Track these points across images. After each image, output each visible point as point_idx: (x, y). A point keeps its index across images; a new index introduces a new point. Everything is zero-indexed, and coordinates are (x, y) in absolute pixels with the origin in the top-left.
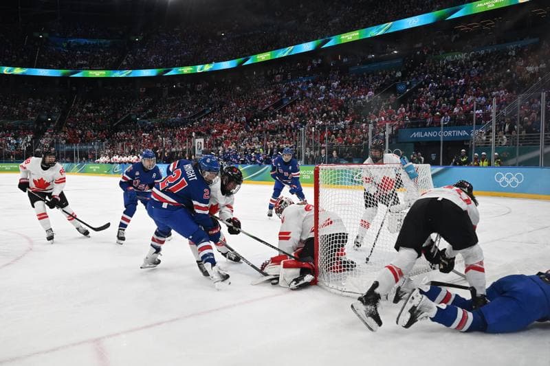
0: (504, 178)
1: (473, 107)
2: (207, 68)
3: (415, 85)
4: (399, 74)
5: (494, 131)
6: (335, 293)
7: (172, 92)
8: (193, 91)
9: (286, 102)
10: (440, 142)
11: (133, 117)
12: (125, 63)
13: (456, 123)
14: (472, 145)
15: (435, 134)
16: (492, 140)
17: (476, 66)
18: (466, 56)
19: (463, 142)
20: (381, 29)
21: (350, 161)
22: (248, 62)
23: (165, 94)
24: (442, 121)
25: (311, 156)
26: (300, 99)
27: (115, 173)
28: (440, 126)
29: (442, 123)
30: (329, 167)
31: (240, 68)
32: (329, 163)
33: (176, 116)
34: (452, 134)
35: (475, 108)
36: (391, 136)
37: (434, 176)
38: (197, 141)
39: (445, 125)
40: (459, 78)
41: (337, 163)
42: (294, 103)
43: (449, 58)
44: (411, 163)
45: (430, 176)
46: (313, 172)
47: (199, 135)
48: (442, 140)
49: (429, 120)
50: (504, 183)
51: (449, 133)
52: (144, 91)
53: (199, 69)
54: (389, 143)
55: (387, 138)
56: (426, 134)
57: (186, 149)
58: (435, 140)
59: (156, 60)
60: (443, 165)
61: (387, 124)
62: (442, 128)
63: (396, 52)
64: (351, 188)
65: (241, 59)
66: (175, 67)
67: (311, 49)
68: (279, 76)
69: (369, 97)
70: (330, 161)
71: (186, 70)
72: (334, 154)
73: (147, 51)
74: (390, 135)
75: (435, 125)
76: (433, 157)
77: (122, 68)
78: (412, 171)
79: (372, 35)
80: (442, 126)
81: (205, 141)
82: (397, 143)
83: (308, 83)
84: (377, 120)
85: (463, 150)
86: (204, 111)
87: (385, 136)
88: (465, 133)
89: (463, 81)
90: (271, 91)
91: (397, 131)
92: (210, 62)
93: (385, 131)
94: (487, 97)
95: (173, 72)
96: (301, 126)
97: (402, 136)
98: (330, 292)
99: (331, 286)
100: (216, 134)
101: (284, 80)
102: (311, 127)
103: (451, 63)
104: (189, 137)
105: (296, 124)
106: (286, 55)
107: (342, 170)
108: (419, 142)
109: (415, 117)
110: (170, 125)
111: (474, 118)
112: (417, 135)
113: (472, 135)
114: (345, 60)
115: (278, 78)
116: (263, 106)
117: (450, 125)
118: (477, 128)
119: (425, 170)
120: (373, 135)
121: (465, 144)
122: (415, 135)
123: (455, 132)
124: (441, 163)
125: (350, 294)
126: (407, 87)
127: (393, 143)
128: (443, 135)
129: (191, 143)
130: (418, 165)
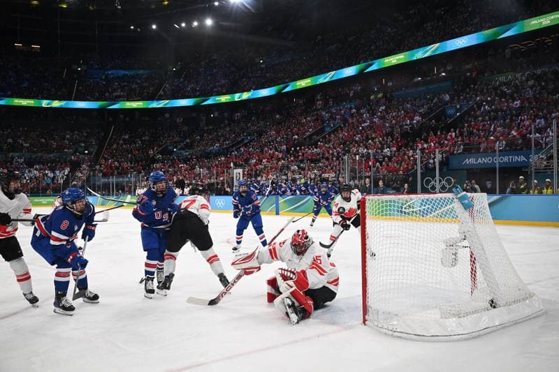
1: (531, 129)
2: (245, 96)
3: (466, 109)
4: (447, 97)
5: (555, 155)
6: (386, 334)
7: (209, 122)
8: (231, 120)
9: (328, 129)
10: (495, 168)
11: (171, 148)
12: (161, 92)
13: (512, 148)
14: (531, 172)
15: (490, 160)
17: (531, 87)
18: (521, 76)
19: (521, 167)
20: (427, 51)
21: (398, 191)
22: (287, 89)
23: (202, 124)
26: (342, 125)
28: (495, 151)
29: (497, 148)
30: (376, 197)
31: (279, 95)
33: (214, 146)
34: (509, 160)
35: (533, 132)
36: (441, 163)
37: (490, 205)
38: (235, 171)
39: (500, 151)
40: (514, 100)
42: (337, 130)
43: (502, 79)
44: (465, 193)
45: (487, 206)
47: (237, 166)
48: (497, 166)
49: (483, 146)
51: (506, 159)
52: (181, 120)
53: (237, 97)
55: (437, 165)
56: (479, 161)
57: (224, 180)
58: (490, 166)
59: (194, 90)
60: (500, 193)
61: (437, 150)
62: (497, 153)
63: (444, 74)
64: (401, 220)
65: (282, 86)
66: (212, 95)
67: (353, 74)
68: (321, 102)
71: (224, 99)
72: (381, 183)
73: (184, 81)
75: (490, 151)
76: (489, 185)
77: (160, 98)
78: (466, 201)
79: (418, 58)
80: (497, 151)
81: (243, 172)
82: (448, 170)
83: (351, 109)
84: (426, 146)
85: (521, 177)
86: (243, 140)
87: (434, 162)
88: (522, 158)
89: (518, 102)
90: (313, 118)
91: (447, 158)
92: (248, 90)
93: (435, 158)
94: (546, 119)
95: (210, 101)
96: (344, 155)
97: (454, 163)
98: (380, 332)
99: (380, 326)
100: (256, 164)
101: (326, 106)
102: (355, 155)
103: (505, 84)
104: (227, 167)
105: (338, 153)
106: (327, 80)
107: (390, 201)
108: (472, 169)
109: (467, 141)
110: (208, 156)
111: (533, 142)
112: (470, 161)
113: (531, 160)
114: (390, 84)
115: (319, 105)
116: (304, 134)
117: (506, 151)
118: (536, 153)
119: (481, 199)
120: (422, 162)
121: (523, 170)
122: (467, 161)
123: (512, 158)
124: (497, 192)
125: (401, 335)
126: (457, 110)
127: (444, 170)
128: (499, 160)
129: (229, 174)
130: (473, 194)
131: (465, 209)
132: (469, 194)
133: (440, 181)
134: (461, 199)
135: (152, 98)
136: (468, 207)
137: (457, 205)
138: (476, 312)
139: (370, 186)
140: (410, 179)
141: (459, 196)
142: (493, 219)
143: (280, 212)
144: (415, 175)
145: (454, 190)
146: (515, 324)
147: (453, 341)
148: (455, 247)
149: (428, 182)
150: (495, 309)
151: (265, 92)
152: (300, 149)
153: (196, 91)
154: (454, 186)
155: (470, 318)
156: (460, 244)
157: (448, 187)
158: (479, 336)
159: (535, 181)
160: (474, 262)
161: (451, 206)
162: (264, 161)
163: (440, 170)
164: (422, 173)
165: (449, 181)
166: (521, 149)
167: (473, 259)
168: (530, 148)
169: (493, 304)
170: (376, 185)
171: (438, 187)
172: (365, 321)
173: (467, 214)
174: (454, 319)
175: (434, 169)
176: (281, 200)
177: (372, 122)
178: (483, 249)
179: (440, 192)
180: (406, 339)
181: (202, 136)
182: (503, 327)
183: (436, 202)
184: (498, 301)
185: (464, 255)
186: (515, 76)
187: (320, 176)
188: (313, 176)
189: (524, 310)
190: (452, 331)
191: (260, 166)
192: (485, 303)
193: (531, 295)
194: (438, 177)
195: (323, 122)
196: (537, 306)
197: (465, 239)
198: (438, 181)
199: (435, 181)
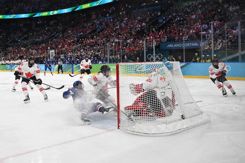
1: (201, 30)
2: (56, 12)
3: (168, 19)
4: (159, 14)
5: (213, 43)
6: (129, 133)
7: (37, 26)
8: (48, 25)
9: (98, 30)
10: (183, 49)
11: (17, 39)
12: (12, 11)
13: (191, 39)
14: (201, 51)
15: (180, 45)
16: (212, 48)
17: (200, 9)
18: (195, 3)
21: (134, 61)
22: (78, 9)
23: (33, 27)
24: (184, 38)
25: (113, 58)
26: (106, 28)
27: (7, 70)
28: (183, 41)
29: (183, 39)
30: (124, 64)
31: (73, 12)
32: (123, 62)
33: (39, 38)
34: (190, 45)
35: (202, 31)
36: (156, 47)
37: (181, 67)
38: (51, 51)
39: (185, 41)
40: (192, 15)
41: (127, 62)
42: (103, 30)
43: (186, 4)
44: (169, 61)
46: (115, 67)
47: (51, 49)
48: (184, 48)
49: (177, 38)
51: (188, 45)
52: (22, 25)
53: (51, 13)
54: (155, 50)
55: (154, 48)
56: (175, 45)
57: (45, 56)
58: (181, 48)
59: (29, 9)
60: (185, 62)
61: (154, 40)
62: (184, 42)
63: (157, 2)
65: (74, 8)
66: (38, 12)
68: (94, 16)
69: (143, 26)
70: (123, 60)
71: (45, 14)
72: (126, 57)
73: (24, 5)
75: (180, 41)
76: (180, 58)
77: (11, 14)
78: (169, 66)
80: (184, 40)
81: (55, 52)
82: (159, 50)
83: (110, 19)
84: (148, 38)
85: (196, 54)
86: (54, 35)
87: (153, 46)
88: (196, 44)
89: (194, 16)
90: (90, 24)
91: (159, 44)
92: (57, 10)
93: (153, 44)
94: (208, 25)
95: (37, 15)
96: (107, 43)
97: (162, 46)
98: (127, 132)
99: (126, 129)
100: (61, 48)
101: (97, 17)
102: (112, 43)
103: (187, 7)
104: (46, 49)
105: (104, 42)
106: (98, 4)
107: (131, 66)
109: (169, 36)
110: (36, 43)
111: (202, 36)
112: (170, 46)
113: (200, 45)
114: (130, 7)
115: (94, 17)
116: (86, 32)
117: (188, 41)
118: (203, 42)
119: (177, 65)
120: (146, 46)
121: (197, 50)
122: (169, 46)
123: (191, 44)
124: (184, 61)
125: (137, 133)
126: (164, 20)
127: (158, 50)
128: (185, 45)
129: (47, 53)
130: (173, 62)
131: (169, 70)
132: (171, 62)
133: (156, 56)
134: (167, 65)
135: (7, 13)
136: (170, 68)
137: (165, 68)
138: (175, 121)
140: (140, 55)
141: (166, 63)
142: (183, 75)
143: (74, 72)
144: (143, 53)
145: (163, 60)
146: (195, 127)
147: (163, 136)
149: (149, 56)
150: (184, 120)
151: (66, 11)
152: (84, 40)
153: (30, 10)
154: (163, 58)
155: (171, 124)
157: (159, 59)
158: (176, 133)
159: (203, 56)
160: (173, 96)
161: (162, 68)
162: (65, 46)
164: (146, 52)
165: (160, 56)
166: (196, 40)
167: (173, 95)
168: (200, 39)
169: (183, 117)
170: (123, 58)
171: (154, 59)
172: (119, 126)
173: (170, 72)
174: (164, 125)
176: (75, 66)
177: (121, 26)
178: (178, 89)
179: (156, 61)
180: (139, 135)
181: (33, 33)
182: (188, 129)
183: (152, 66)
184: (186, 116)
186: (192, 3)
187: (95, 54)
188: (91, 54)
189: (198, 120)
190: (163, 131)
191: (63, 49)
192: (179, 117)
193: (202, 113)
194: (154, 54)
195: (96, 26)
196: (205, 118)
197: (169, 85)
198: (154, 56)
199: (153, 56)
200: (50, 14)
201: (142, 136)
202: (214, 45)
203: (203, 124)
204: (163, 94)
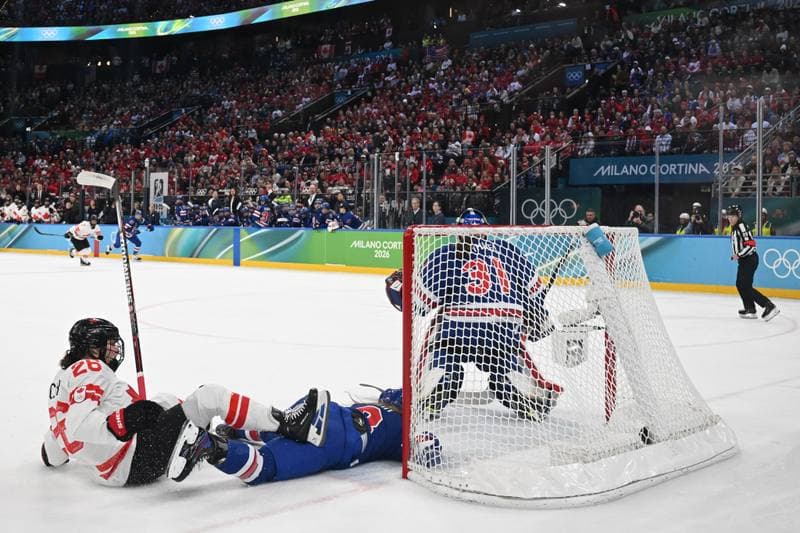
0: (782, 259)
1: (718, 115)
2: (178, 26)
3: (603, 71)
5: (760, 165)
6: (446, 496)
9: (340, 100)
10: (653, 185)
11: (20, 125)
12: (5, 12)
13: (683, 147)
14: (716, 194)
16: (757, 183)
19: (698, 186)
22: (263, 18)
24: (657, 144)
25: (392, 210)
26: (369, 94)
30: (434, 230)
34: (677, 170)
35: (721, 118)
36: (554, 172)
37: (645, 252)
38: (154, 176)
39: (662, 154)
40: (690, 58)
42: (357, 102)
43: (669, 18)
45: (640, 252)
46: (398, 245)
47: (155, 166)
48: (657, 181)
49: (630, 142)
50: (782, 269)
51: (672, 169)
52: (44, 71)
53: (161, 28)
56: (625, 170)
58: (644, 181)
60: (662, 231)
61: (547, 148)
62: (657, 157)
63: (562, 5)
65: (250, 12)
68: (328, 46)
69: (511, 94)
71: (135, 30)
72: (435, 208)
74: (552, 170)
75: (643, 152)
78: (600, 240)
81: (170, 178)
82: (567, 185)
83: (387, 62)
86: (170, 116)
87: (542, 171)
88: (701, 168)
91: (566, 163)
92: (184, 16)
93: (542, 163)
97: (578, 173)
100: (197, 163)
101: (339, 54)
104: (138, 167)
108: (611, 186)
109: (602, 134)
111: (721, 139)
112: (608, 170)
113: (715, 172)
114: (462, 18)
115: (325, 51)
116: (294, 108)
119: (628, 240)
120: (519, 169)
121: (703, 191)
122: (602, 170)
123: (683, 168)
124: (656, 229)
125: (475, 497)
126: (587, 74)
127: (560, 186)
128: (659, 171)
129: (141, 180)
131: (600, 255)
133: (552, 207)
136: (604, 251)
137: (585, 251)
138: (615, 451)
139: (420, 212)
140: (497, 201)
142: (650, 280)
143: (243, 260)
144: (506, 192)
146: (686, 474)
148: (579, 328)
149: (530, 208)
150: (650, 447)
153: (77, 12)
155: (604, 464)
156: (589, 323)
157: (565, 217)
158: (621, 497)
162: (212, 157)
163: (553, 186)
164: (518, 190)
165: (568, 208)
166: (699, 152)
167: (612, 352)
169: (646, 437)
171: (548, 216)
173: (602, 266)
174: (576, 465)
175: (541, 182)
176: (246, 237)
177: (426, 89)
180: (485, 504)
182: (663, 480)
183: (546, 241)
184: (655, 432)
185: (596, 344)
186: (691, 15)
189: (697, 448)
190: (572, 488)
191: (204, 168)
192: (632, 436)
193: (713, 421)
194: (547, 199)
195: (331, 86)
196: (725, 440)
197: (598, 313)
198: (548, 206)
199: (543, 207)
200: (155, 30)
201: (493, 506)
202: (764, 172)
203: (717, 462)
204: (577, 346)
